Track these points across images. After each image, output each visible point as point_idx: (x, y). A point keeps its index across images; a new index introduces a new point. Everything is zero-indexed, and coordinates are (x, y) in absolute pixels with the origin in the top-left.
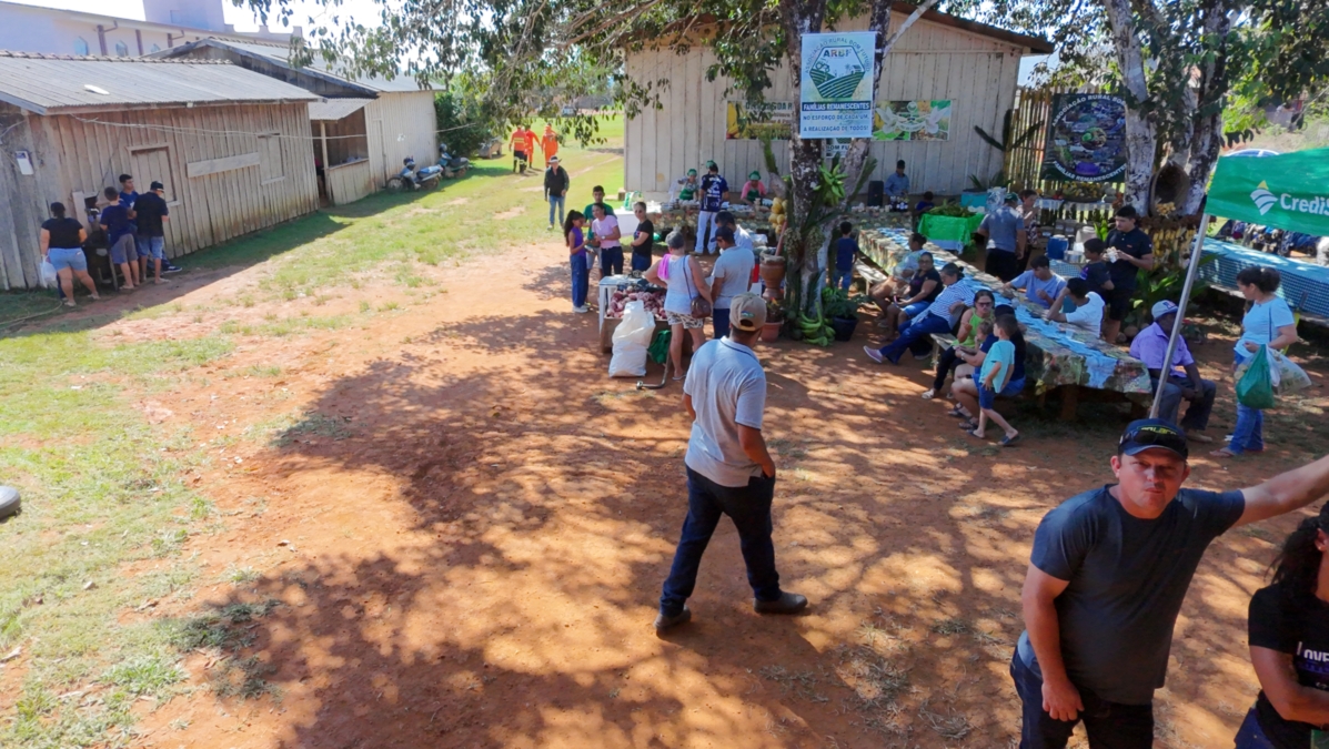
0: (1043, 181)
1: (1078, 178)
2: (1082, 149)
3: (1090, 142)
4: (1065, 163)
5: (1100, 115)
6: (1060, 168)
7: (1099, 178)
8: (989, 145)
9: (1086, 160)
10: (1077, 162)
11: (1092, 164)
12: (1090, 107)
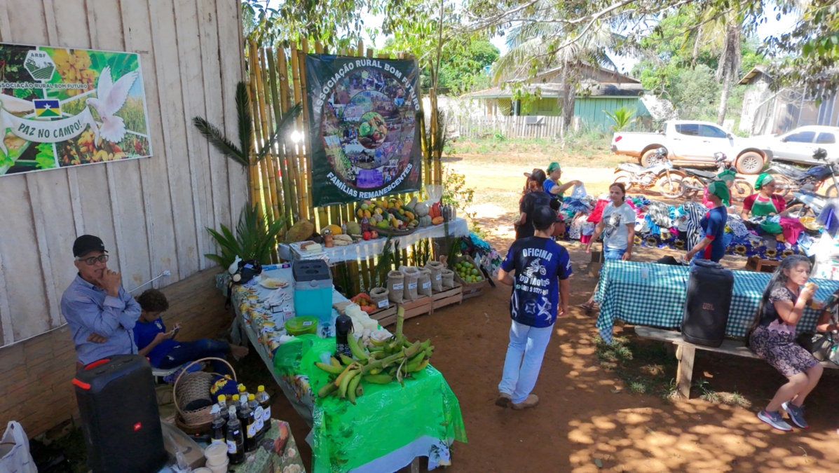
0: (316, 209)
1: (361, 194)
2: (360, 148)
3: (369, 136)
4: (343, 173)
5: (375, 93)
6: (339, 184)
7: (384, 191)
8: (222, 156)
9: (366, 165)
10: (357, 170)
11: (374, 168)
12: (359, 78)
